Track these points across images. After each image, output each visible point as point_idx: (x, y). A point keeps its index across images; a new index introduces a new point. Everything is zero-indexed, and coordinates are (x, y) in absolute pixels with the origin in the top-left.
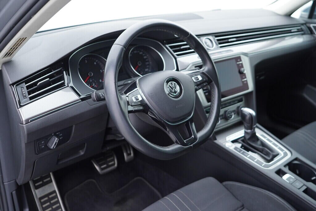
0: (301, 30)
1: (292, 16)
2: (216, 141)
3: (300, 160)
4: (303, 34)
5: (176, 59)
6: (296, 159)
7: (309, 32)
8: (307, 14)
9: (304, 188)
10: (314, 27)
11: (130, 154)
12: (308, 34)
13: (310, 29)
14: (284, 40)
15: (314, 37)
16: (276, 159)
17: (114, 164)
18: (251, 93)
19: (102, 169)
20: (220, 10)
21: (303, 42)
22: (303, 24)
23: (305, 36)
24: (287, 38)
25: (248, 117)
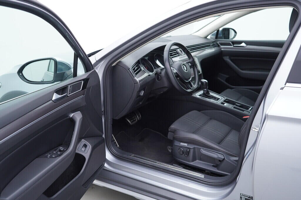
0: (214, 45)
1: (207, 38)
2: (192, 96)
3: (228, 100)
4: (214, 47)
5: (172, 59)
6: (226, 99)
7: (217, 46)
8: (214, 37)
9: (233, 107)
10: (219, 43)
11: (140, 116)
12: (217, 47)
13: (217, 44)
14: (205, 50)
15: (220, 48)
16: (219, 100)
17: (136, 120)
18: (201, 74)
19: (132, 122)
20: (171, 36)
21: (215, 51)
22: (214, 42)
23: (215, 48)
24: (206, 50)
25: (205, 83)
